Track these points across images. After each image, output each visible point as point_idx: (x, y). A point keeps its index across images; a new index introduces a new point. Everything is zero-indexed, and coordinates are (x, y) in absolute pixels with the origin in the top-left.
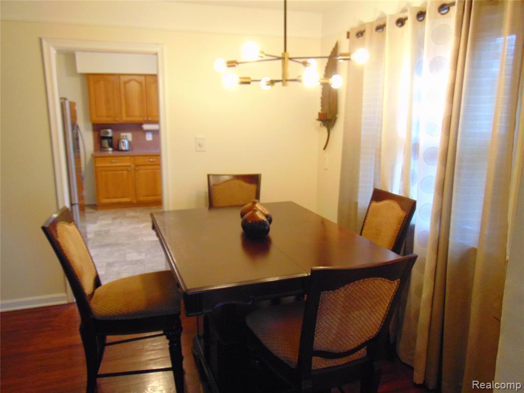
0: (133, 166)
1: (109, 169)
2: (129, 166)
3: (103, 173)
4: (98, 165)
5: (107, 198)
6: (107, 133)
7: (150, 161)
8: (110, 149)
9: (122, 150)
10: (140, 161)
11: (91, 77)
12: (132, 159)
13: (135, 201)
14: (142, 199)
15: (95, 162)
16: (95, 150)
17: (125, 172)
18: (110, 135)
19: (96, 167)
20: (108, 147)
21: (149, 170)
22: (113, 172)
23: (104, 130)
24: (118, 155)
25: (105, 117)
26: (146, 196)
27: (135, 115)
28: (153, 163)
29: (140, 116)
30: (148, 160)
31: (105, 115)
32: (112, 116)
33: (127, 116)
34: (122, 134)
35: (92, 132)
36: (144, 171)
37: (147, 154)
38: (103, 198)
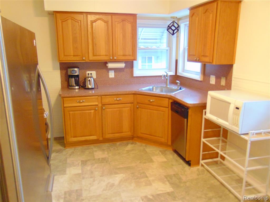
0: (100, 105)
1: (77, 108)
2: (97, 105)
3: (71, 112)
4: (65, 105)
5: (74, 137)
6: (74, 72)
7: (116, 100)
8: (77, 87)
9: (89, 89)
10: (107, 100)
11: (58, 15)
12: (100, 97)
13: (101, 139)
14: (108, 136)
15: (64, 103)
16: (63, 88)
17: (93, 111)
18: (77, 74)
19: (64, 107)
20: (74, 85)
21: (116, 108)
22: (81, 112)
23: (72, 69)
24: (86, 95)
25: (72, 56)
26: (112, 133)
27: (102, 54)
28: (119, 102)
29: (106, 55)
30: (115, 99)
31: (72, 55)
32: (80, 55)
33: (94, 55)
34: (88, 72)
35: (59, 71)
36: (110, 110)
37: (114, 94)
38: (71, 137)
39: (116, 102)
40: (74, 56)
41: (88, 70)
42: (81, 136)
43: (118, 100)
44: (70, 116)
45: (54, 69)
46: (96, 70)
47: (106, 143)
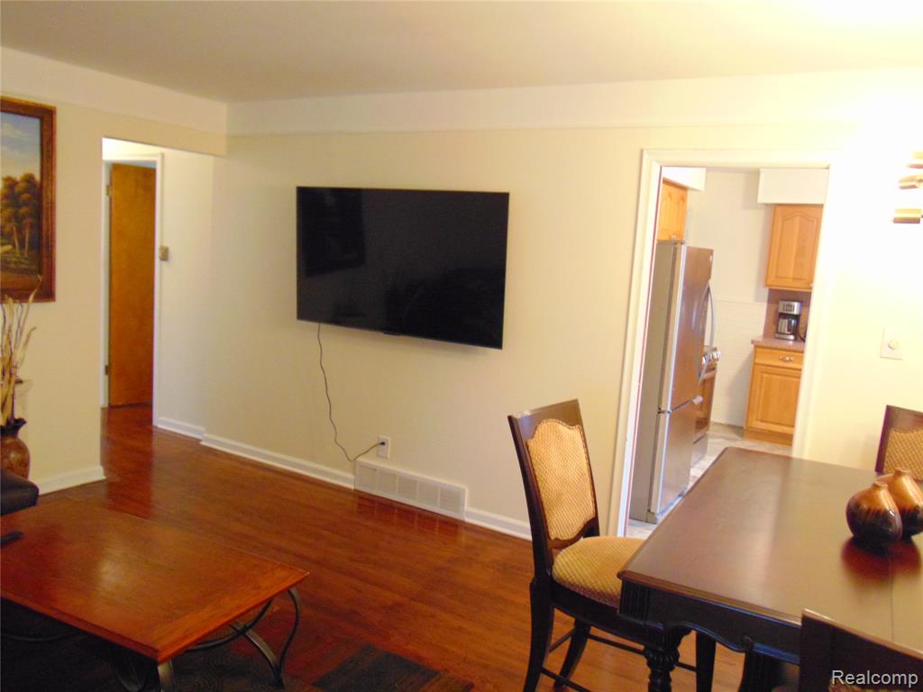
1: (778, 370)
3: (765, 375)
4: (757, 361)
5: (762, 421)
6: (792, 308)
8: (792, 337)
11: (779, 209)
15: (755, 357)
16: (766, 334)
18: (796, 312)
19: (755, 364)
20: (786, 332)
22: (784, 378)
23: (787, 303)
25: (791, 280)
31: (791, 276)
32: (805, 279)
35: (766, 304)
38: (757, 420)
40: (794, 279)
44: (762, 381)
45: (757, 299)
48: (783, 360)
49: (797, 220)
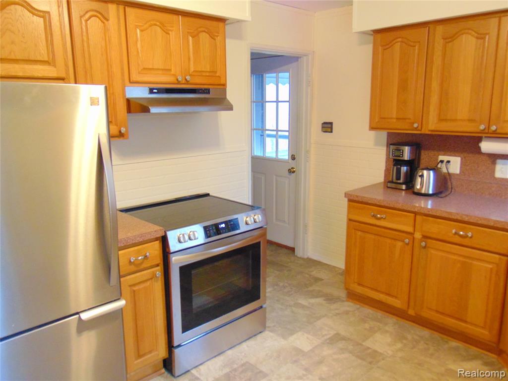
0: (418, 236)
1: (370, 228)
6: (400, 152)
7: (457, 234)
8: (405, 187)
11: (379, 37)
12: (419, 217)
14: (427, 313)
17: (399, 244)
18: (407, 158)
19: (349, 219)
21: (454, 254)
24: (388, 205)
25: (395, 120)
26: (437, 312)
27: (459, 118)
28: (466, 242)
29: (470, 120)
30: (454, 231)
31: (395, 116)
33: (441, 120)
34: (441, 158)
35: (385, 148)
36: (440, 254)
37: (453, 217)
39: (457, 239)
40: (398, 119)
41: (443, 153)
42: (372, 289)
43: (461, 236)
44: (357, 240)
46: (462, 155)
47: (425, 329)
48: (374, 216)
49: (397, 46)
